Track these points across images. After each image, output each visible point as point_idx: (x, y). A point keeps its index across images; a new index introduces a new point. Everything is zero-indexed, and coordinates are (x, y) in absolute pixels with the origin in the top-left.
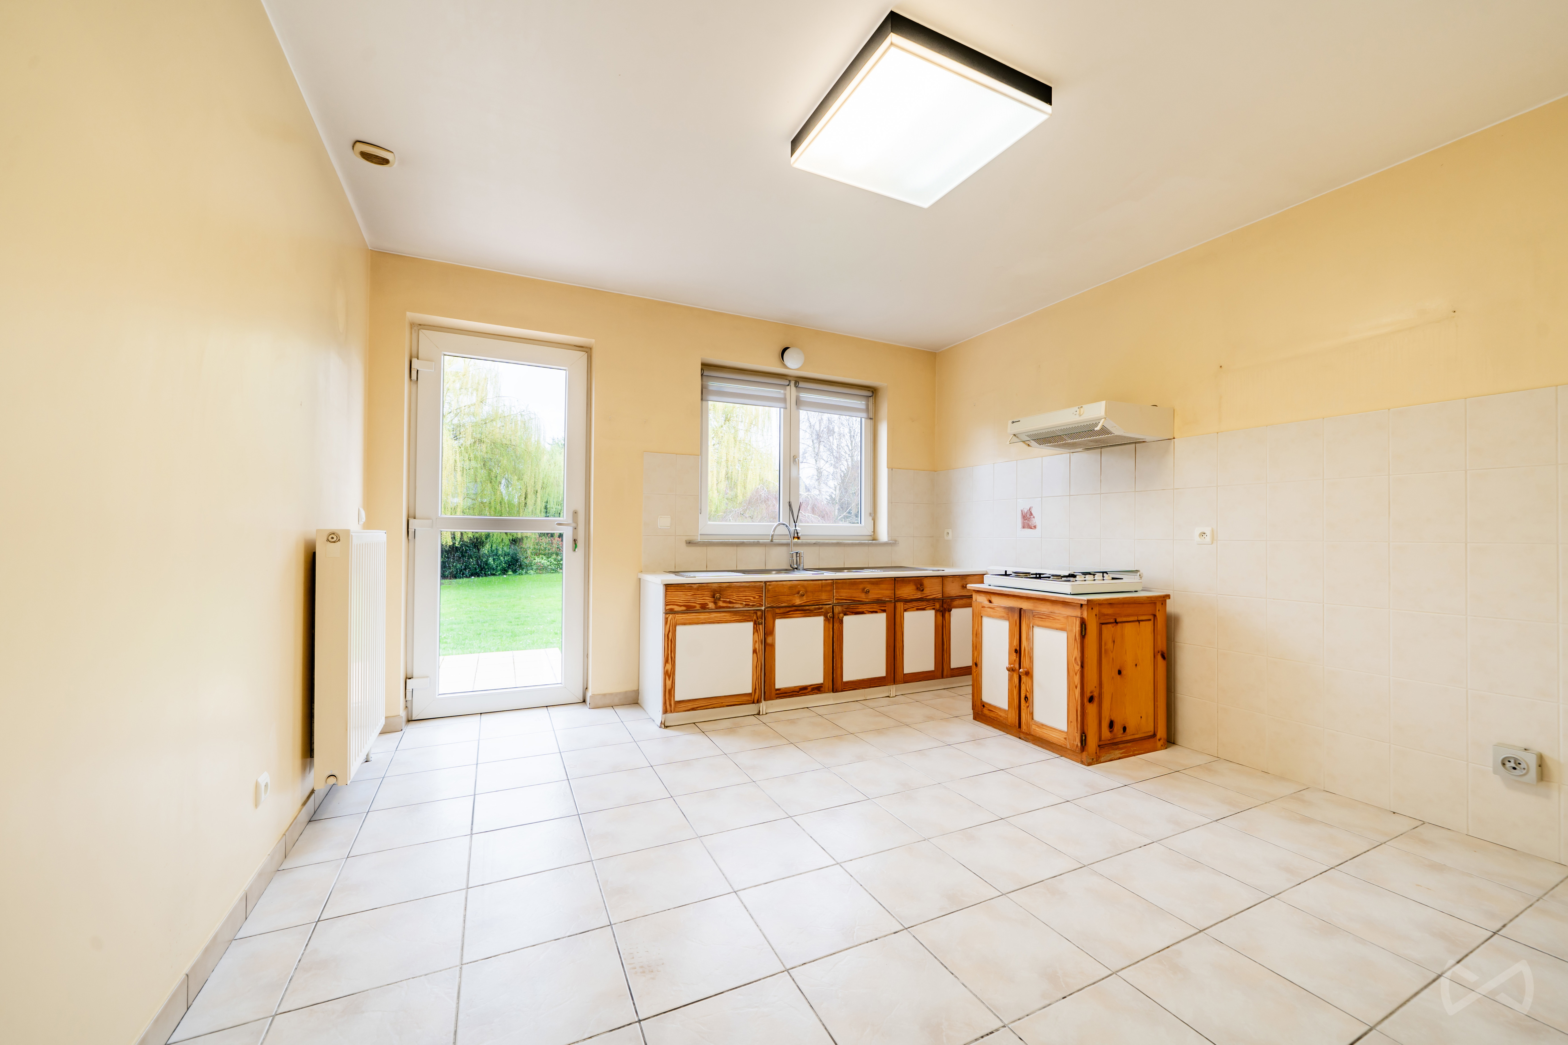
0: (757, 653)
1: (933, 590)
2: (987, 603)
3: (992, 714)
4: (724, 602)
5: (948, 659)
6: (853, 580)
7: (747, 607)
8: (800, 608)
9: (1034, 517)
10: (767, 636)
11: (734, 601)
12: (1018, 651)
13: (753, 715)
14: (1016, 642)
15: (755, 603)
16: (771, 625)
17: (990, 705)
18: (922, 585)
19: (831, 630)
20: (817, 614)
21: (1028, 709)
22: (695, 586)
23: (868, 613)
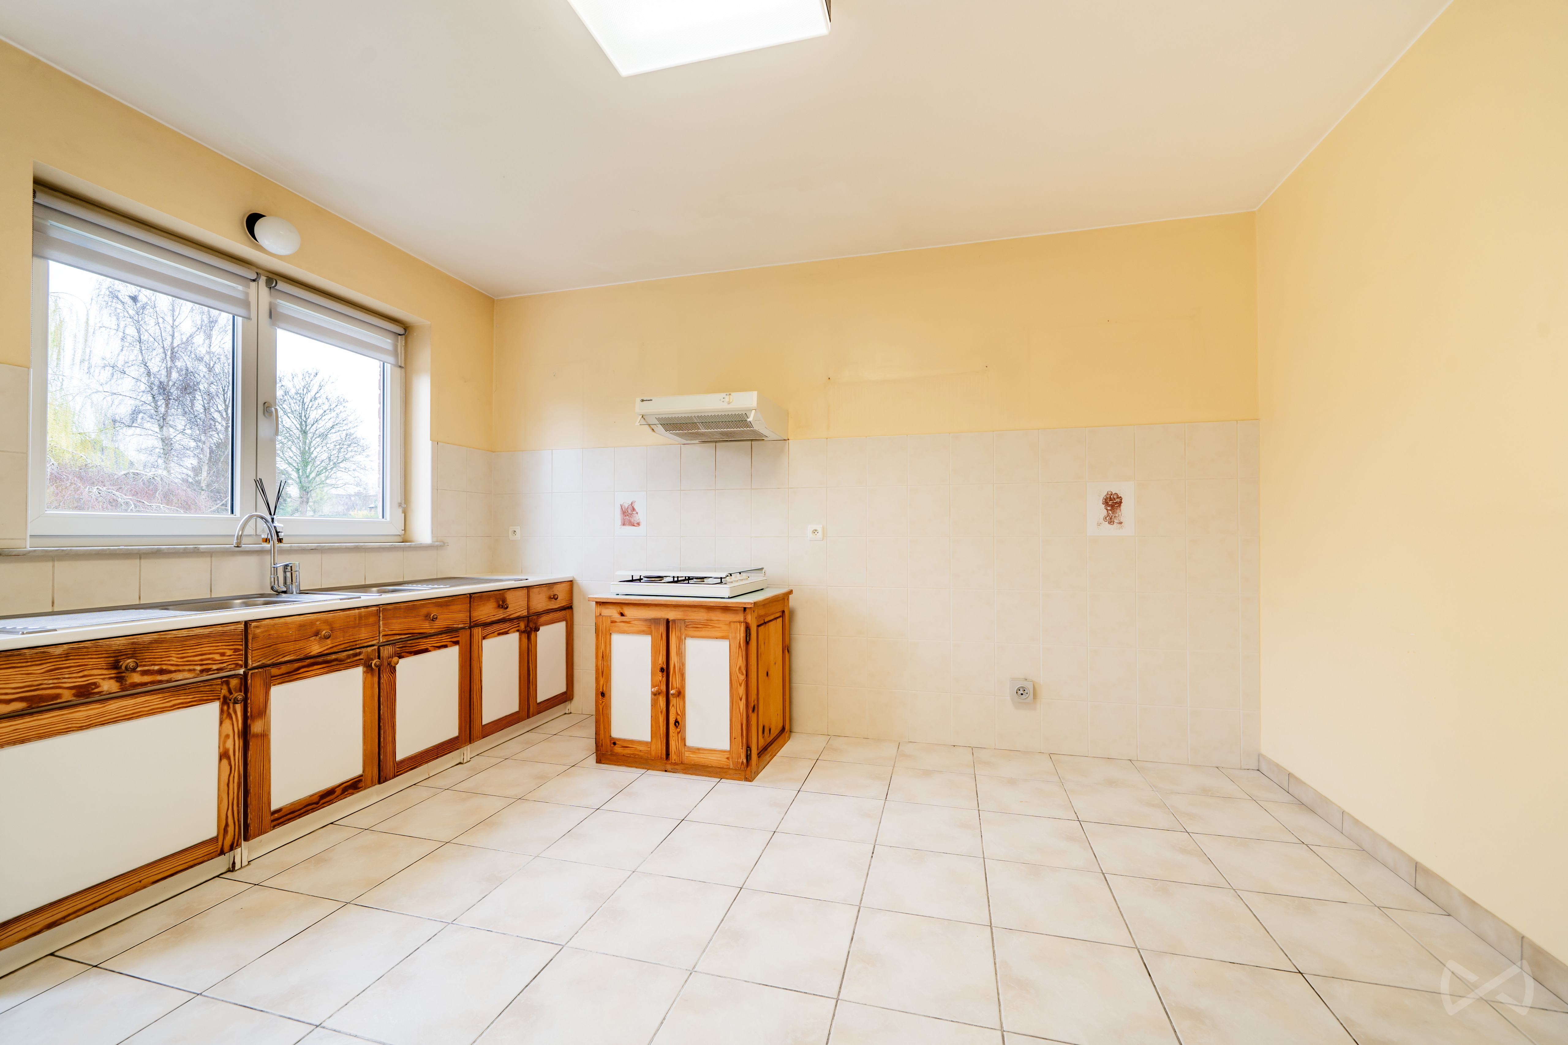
0: (229, 758)
1: (517, 606)
2: (619, 616)
3: (627, 751)
4: (144, 673)
5: (534, 692)
6: (411, 604)
7: (205, 674)
8: (320, 659)
9: (637, 513)
10: (253, 719)
11: (173, 668)
12: (665, 670)
13: (218, 876)
14: (661, 660)
15: (225, 665)
16: (262, 699)
17: (624, 740)
18: (504, 601)
19: (376, 686)
20: (351, 664)
21: (679, 735)
22: (58, 651)
23: (435, 650)
